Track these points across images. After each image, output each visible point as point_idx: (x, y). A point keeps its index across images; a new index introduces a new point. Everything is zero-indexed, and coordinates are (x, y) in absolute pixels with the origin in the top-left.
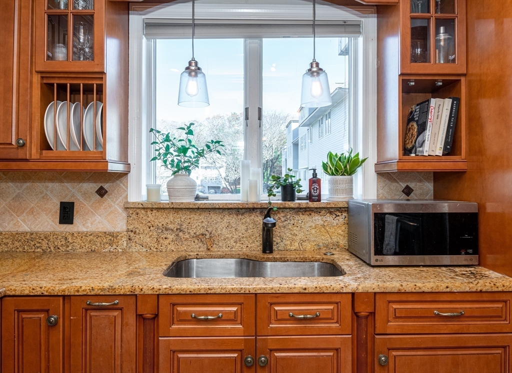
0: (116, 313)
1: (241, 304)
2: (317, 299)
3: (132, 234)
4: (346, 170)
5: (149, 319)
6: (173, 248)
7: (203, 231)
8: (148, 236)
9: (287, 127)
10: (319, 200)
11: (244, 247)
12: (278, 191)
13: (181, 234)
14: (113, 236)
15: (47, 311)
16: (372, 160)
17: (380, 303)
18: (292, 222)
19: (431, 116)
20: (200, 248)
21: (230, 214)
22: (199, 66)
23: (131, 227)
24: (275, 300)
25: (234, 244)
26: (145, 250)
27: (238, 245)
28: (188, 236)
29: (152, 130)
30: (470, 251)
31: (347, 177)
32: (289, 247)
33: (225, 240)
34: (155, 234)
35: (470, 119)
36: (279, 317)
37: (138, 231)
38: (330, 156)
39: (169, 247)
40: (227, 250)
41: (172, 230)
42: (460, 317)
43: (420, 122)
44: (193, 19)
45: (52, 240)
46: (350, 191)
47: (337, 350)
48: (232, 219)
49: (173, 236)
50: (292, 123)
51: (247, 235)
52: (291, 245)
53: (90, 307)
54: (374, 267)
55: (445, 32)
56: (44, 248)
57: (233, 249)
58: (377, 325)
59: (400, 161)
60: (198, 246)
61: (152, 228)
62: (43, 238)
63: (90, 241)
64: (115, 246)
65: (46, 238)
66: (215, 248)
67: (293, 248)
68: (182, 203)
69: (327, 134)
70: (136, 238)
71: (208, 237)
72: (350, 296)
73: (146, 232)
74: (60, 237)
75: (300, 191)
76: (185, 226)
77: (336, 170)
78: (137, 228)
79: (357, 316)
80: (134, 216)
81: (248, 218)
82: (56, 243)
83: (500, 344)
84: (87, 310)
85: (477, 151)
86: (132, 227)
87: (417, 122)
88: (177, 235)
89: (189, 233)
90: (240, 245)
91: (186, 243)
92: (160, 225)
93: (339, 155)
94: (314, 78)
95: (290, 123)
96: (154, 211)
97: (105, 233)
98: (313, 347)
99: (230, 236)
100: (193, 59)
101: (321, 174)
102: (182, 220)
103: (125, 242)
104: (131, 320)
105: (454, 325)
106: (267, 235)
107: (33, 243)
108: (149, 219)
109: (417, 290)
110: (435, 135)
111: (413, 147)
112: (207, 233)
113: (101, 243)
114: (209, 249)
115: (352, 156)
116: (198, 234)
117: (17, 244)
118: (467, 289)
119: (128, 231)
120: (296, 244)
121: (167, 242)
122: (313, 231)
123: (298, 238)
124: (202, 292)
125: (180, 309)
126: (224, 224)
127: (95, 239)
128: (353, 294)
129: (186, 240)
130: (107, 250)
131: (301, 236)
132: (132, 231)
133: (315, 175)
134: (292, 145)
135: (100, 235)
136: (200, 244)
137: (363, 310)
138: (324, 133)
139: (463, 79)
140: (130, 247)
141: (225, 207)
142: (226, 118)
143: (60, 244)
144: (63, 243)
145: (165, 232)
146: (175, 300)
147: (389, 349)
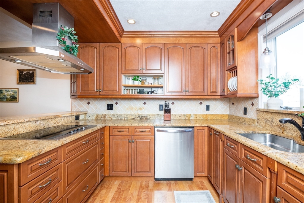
8: (263, 122)
13: (273, 123)
14: (254, 120)
20: (279, 131)
21: (292, 117)
25: (294, 133)
26: (262, 127)
27: (296, 133)
33: (289, 129)
34: (265, 122)
37: (260, 120)
39: (269, 128)
40: (290, 135)
41: (270, 121)
56: (240, 121)
57: (293, 135)
60: (278, 130)
61: (264, 119)
63: (249, 121)
64: (254, 124)
65: (241, 118)
66: (285, 133)
70: (259, 122)
71: (282, 126)
73: (262, 120)
76: (274, 120)
78: (260, 118)
80: (259, 114)
86: (258, 118)
88: (271, 124)
89: (275, 123)
90: (297, 134)
92: (266, 118)
96: (264, 113)
97: (252, 119)
102: (273, 117)
103: (257, 123)
108: (263, 115)
112: (282, 124)
113: (251, 122)
114: (283, 133)
116: (278, 124)
121: (268, 126)
129: (274, 126)
140: (258, 125)
141: (285, 112)
145: (267, 121)
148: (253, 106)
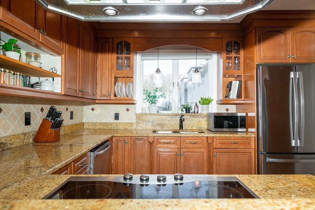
1: (176, 139)
2: (197, 138)
3: (138, 123)
4: (207, 103)
5: (151, 143)
7: (160, 122)
9: (181, 81)
10: (198, 113)
11: (173, 128)
12: (184, 110)
14: (132, 124)
15: (125, 140)
16: (215, 100)
17: (215, 139)
18: (189, 120)
21: (169, 117)
22: (160, 70)
23: (137, 121)
24: (185, 138)
28: (155, 124)
29: (144, 90)
30: (243, 127)
31: (207, 105)
33: (167, 126)
34: (145, 123)
35: (245, 88)
36: (187, 143)
38: (202, 98)
40: (168, 129)
41: (150, 122)
42: (237, 143)
44: (158, 56)
45: (112, 125)
47: (203, 152)
48: (170, 119)
49: (150, 124)
50: (184, 79)
56: (110, 127)
57: (170, 128)
58: (214, 146)
61: (144, 121)
62: (110, 124)
64: (132, 127)
66: (164, 129)
67: (189, 128)
68: (153, 113)
69: (202, 85)
70: (139, 125)
71: (162, 124)
72: (206, 137)
73: (142, 123)
74: (115, 124)
75: (191, 110)
77: (203, 103)
78: (139, 121)
79: (208, 143)
80: (138, 118)
81: (175, 118)
83: (249, 152)
84: (135, 140)
85: (246, 97)
87: (229, 88)
93: (204, 98)
94: (196, 74)
95: (183, 79)
96: (145, 116)
97: (129, 123)
98: (196, 151)
99: (169, 124)
100: (158, 68)
101: (198, 104)
103: (136, 126)
104: (147, 143)
105: (235, 146)
106: (181, 123)
107: (107, 126)
108: (143, 119)
109: (225, 136)
110: (234, 92)
111: (228, 96)
113: (128, 126)
114: (162, 128)
115: (209, 98)
116: (158, 123)
117: (102, 126)
118: (239, 136)
120: (190, 127)
121: (149, 126)
122: (196, 123)
124: (166, 136)
127: (126, 125)
130: (130, 128)
131: (192, 124)
133: (196, 104)
134: (184, 90)
136: (159, 127)
137: (210, 142)
138: (201, 85)
139: (242, 75)
140: (137, 128)
142: (148, 76)
143: (115, 126)
144: (116, 126)
145: (148, 123)
146: (158, 138)
147: (217, 152)
148: (129, 111)
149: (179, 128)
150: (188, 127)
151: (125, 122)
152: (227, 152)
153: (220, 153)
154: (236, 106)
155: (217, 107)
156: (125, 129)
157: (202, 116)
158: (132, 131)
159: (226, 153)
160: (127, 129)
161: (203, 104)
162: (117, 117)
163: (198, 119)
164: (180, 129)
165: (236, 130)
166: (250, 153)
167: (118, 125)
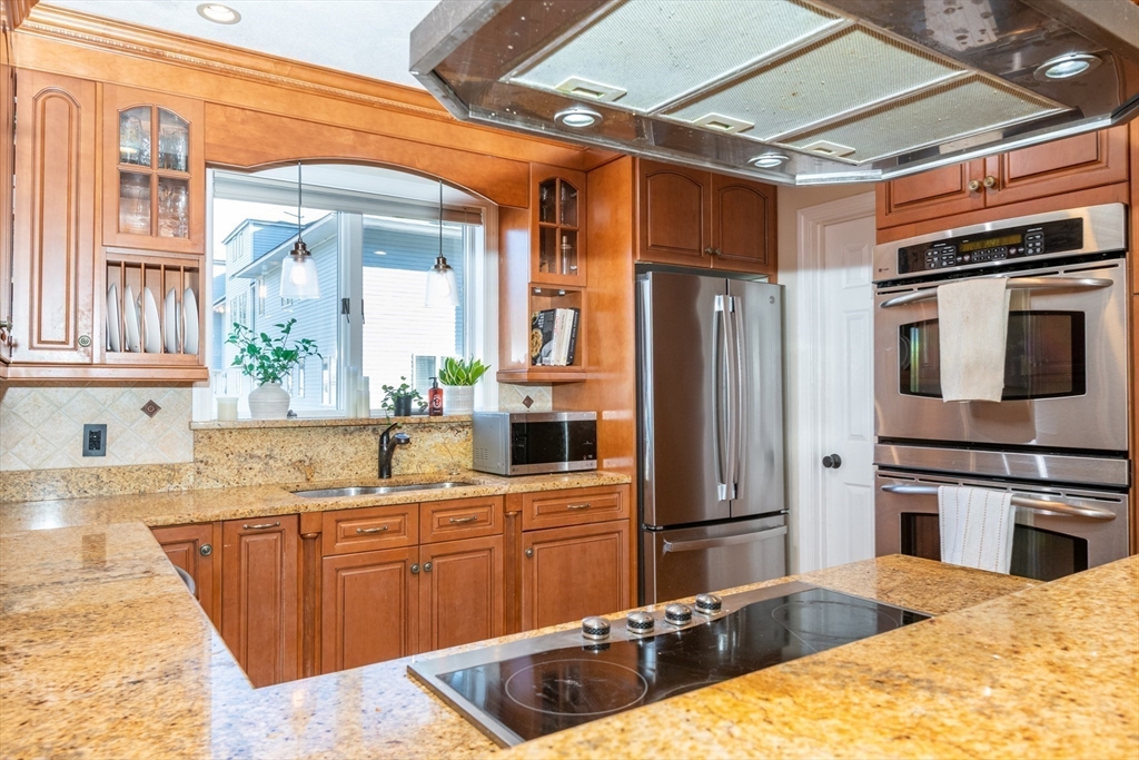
0: (274, 536)
1: (404, 515)
2: (474, 503)
3: (202, 466)
4: (468, 380)
5: (311, 538)
6: (260, 481)
7: (301, 457)
8: (225, 467)
10: (441, 414)
11: (353, 473)
13: (271, 462)
14: (173, 470)
16: (495, 368)
17: (526, 502)
19: (557, 325)
20: (297, 478)
21: (336, 433)
23: (200, 457)
25: (341, 471)
26: (220, 486)
27: (345, 472)
28: (281, 464)
30: (591, 456)
31: (468, 387)
32: (406, 471)
33: (328, 467)
34: (235, 463)
35: (589, 332)
36: (440, 524)
37: (210, 461)
38: (448, 362)
39: (256, 479)
40: (331, 479)
41: (259, 457)
42: (586, 508)
43: (545, 331)
45: (73, 479)
46: (471, 403)
47: (491, 549)
48: (339, 441)
49: (260, 466)
51: (357, 459)
52: (408, 468)
53: (248, 531)
54: (510, 476)
55: (567, 243)
56: (60, 493)
57: (339, 478)
58: (524, 522)
59: (529, 371)
60: (293, 477)
61: (231, 456)
62: (58, 478)
63: (138, 478)
64: (176, 484)
65: (63, 478)
66: (316, 479)
67: (411, 471)
68: (277, 421)
70: (208, 471)
71: (307, 464)
72: (502, 498)
73: (222, 461)
74: (87, 476)
76: (276, 451)
77: (458, 380)
78: (210, 457)
79: (508, 516)
80: (206, 441)
81: (357, 438)
82: (81, 485)
83: (615, 530)
84: (241, 536)
85: (596, 362)
86: (202, 455)
87: (542, 330)
88: (267, 464)
89: (282, 460)
90: (348, 472)
91: (278, 473)
92: (243, 451)
93: (460, 362)
96: (234, 433)
97: (161, 465)
99: (335, 461)
102: (273, 443)
103: (192, 477)
104: (293, 540)
107: (41, 487)
108: (227, 444)
109: (556, 488)
110: (560, 345)
111: (538, 356)
112: (306, 459)
113: (154, 481)
114: (309, 481)
115: (474, 363)
116: (294, 460)
117: (13, 490)
118: (593, 484)
119: (196, 461)
120: (414, 467)
121: (252, 473)
122: (433, 450)
123: (416, 459)
124: (370, 505)
125: (343, 525)
126: (328, 447)
127: (145, 475)
128: (505, 495)
129: (278, 469)
130: (163, 490)
131: (419, 457)
132: (202, 462)
133: (435, 384)
135: (153, 468)
136: (298, 474)
137: (512, 510)
139: (583, 291)
140: (199, 484)
143: (88, 485)
144: (93, 483)
145: (249, 460)
146: (340, 516)
148: (156, 416)
149: (376, 474)
150: (405, 465)
151: (140, 461)
152: (560, 537)
153: (542, 546)
154: (553, 390)
155: (500, 392)
156: (142, 494)
157: (453, 425)
158: (175, 499)
159: (558, 544)
160: (152, 494)
161: (456, 382)
162: (95, 440)
163: (440, 435)
164: (381, 476)
165: (557, 467)
166: (618, 532)
167: (105, 479)
